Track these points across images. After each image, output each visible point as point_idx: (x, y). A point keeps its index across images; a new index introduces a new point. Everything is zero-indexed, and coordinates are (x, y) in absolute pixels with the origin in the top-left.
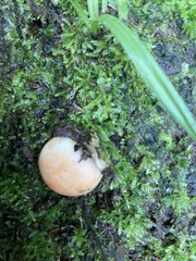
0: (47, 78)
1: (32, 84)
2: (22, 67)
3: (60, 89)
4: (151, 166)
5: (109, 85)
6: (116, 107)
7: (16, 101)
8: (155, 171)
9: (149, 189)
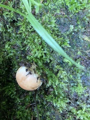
0: (18, 43)
1: (13, 47)
2: (9, 41)
3: (23, 47)
4: (63, 74)
5: (40, 41)
6: (44, 50)
7: (8, 55)
8: (65, 76)
9: (64, 85)
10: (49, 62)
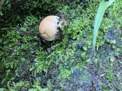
5: (87, 25)
8: (69, 55)
9: (61, 58)
10: (74, 38)
